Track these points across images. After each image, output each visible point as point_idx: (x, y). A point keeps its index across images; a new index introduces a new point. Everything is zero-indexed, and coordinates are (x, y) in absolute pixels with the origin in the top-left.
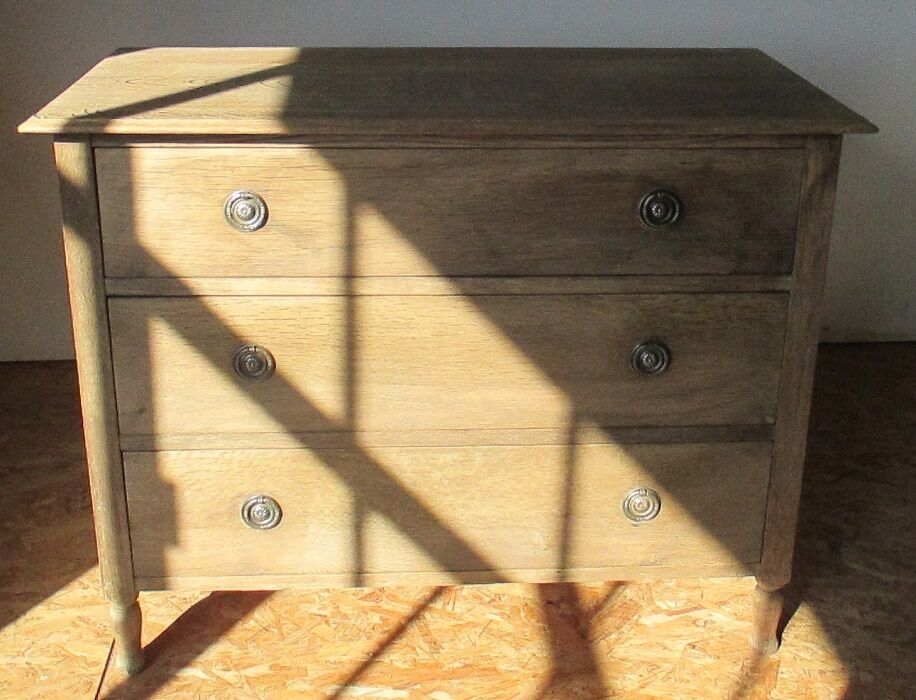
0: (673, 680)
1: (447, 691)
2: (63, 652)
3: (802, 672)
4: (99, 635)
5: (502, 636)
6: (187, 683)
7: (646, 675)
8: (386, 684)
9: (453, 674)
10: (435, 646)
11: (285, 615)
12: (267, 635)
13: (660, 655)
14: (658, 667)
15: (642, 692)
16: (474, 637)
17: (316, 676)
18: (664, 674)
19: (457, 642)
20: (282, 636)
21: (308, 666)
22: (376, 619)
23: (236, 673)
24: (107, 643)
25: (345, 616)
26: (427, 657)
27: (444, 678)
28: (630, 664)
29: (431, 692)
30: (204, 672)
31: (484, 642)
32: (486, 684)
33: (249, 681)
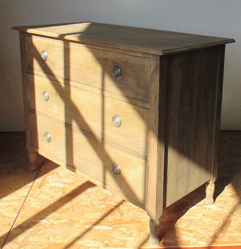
0: (197, 225)
1: (124, 227)
2: (2, 215)
3: (238, 223)
4: (14, 210)
6: (41, 224)
7: (188, 223)
8: (105, 225)
9: (127, 222)
10: (122, 214)
11: (75, 205)
12: (68, 210)
13: (194, 218)
14: (192, 221)
15: (187, 228)
16: (135, 212)
17: (82, 223)
18: (194, 223)
19: (129, 213)
20: (73, 211)
21: (81, 220)
22: (104, 206)
23: (57, 221)
24: (17, 212)
25: (94, 205)
26: (119, 217)
27: (123, 223)
28: (184, 220)
29: (119, 228)
30: (47, 221)
31: (138, 213)
32: (137, 225)
33: (61, 224)
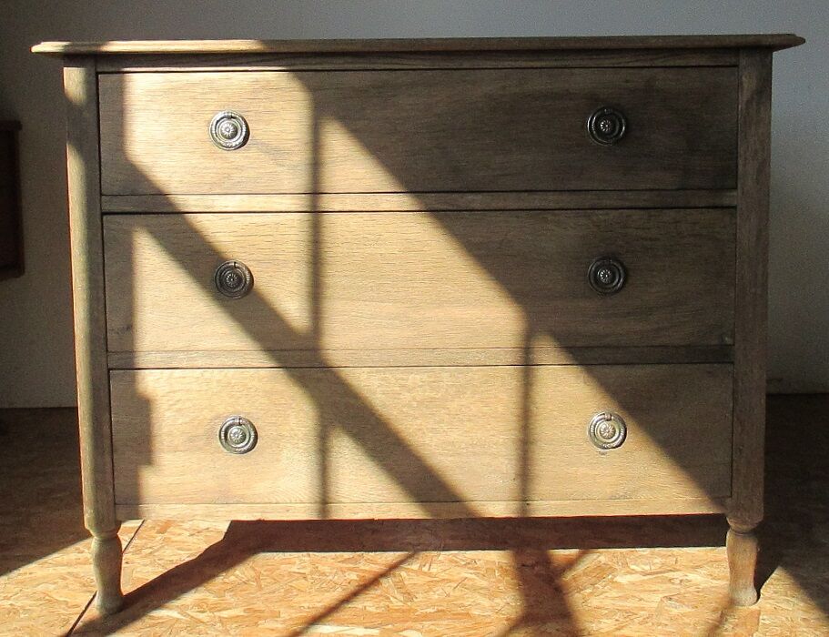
1: (418, 630)
5: (475, 589)
7: (622, 619)
8: (358, 624)
9: (426, 617)
10: (409, 596)
11: (265, 573)
12: (245, 586)
13: (636, 605)
14: (635, 614)
15: (618, 632)
16: (448, 590)
17: (287, 618)
18: (640, 619)
19: (432, 593)
20: (260, 588)
21: (282, 610)
22: (353, 576)
23: (211, 614)
25: (324, 574)
26: (401, 604)
27: (416, 620)
28: (605, 612)
29: (402, 631)
30: (179, 613)
31: (457, 593)
32: (458, 625)
33: (221, 620)
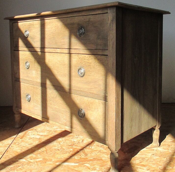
0: (148, 161)
1: (89, 164)
5: (103, 153)
6: (20, 162)
7: (141, 160)
8: (73, 162)
9: (91, 160)
10: (86, 155)
11: (48, 149)
12: (43, 153)
13: (145, 156)
14: (144, 159)
16: (96, 153)
17: (54, 161)
18: (146, 160)
19: (92, 154)
20: (47, 153)
21: (53, 159)
22: (72, 150)
23: (34, 160)
24: (2, 155)
25: (64, 149)
26: (84, 157)
27: (88, 161)
28: (137, 158)
29: (84, 164)
30: (25, 160)
31: (99, 154)
32: (99, 162)
33: (36, 162)
